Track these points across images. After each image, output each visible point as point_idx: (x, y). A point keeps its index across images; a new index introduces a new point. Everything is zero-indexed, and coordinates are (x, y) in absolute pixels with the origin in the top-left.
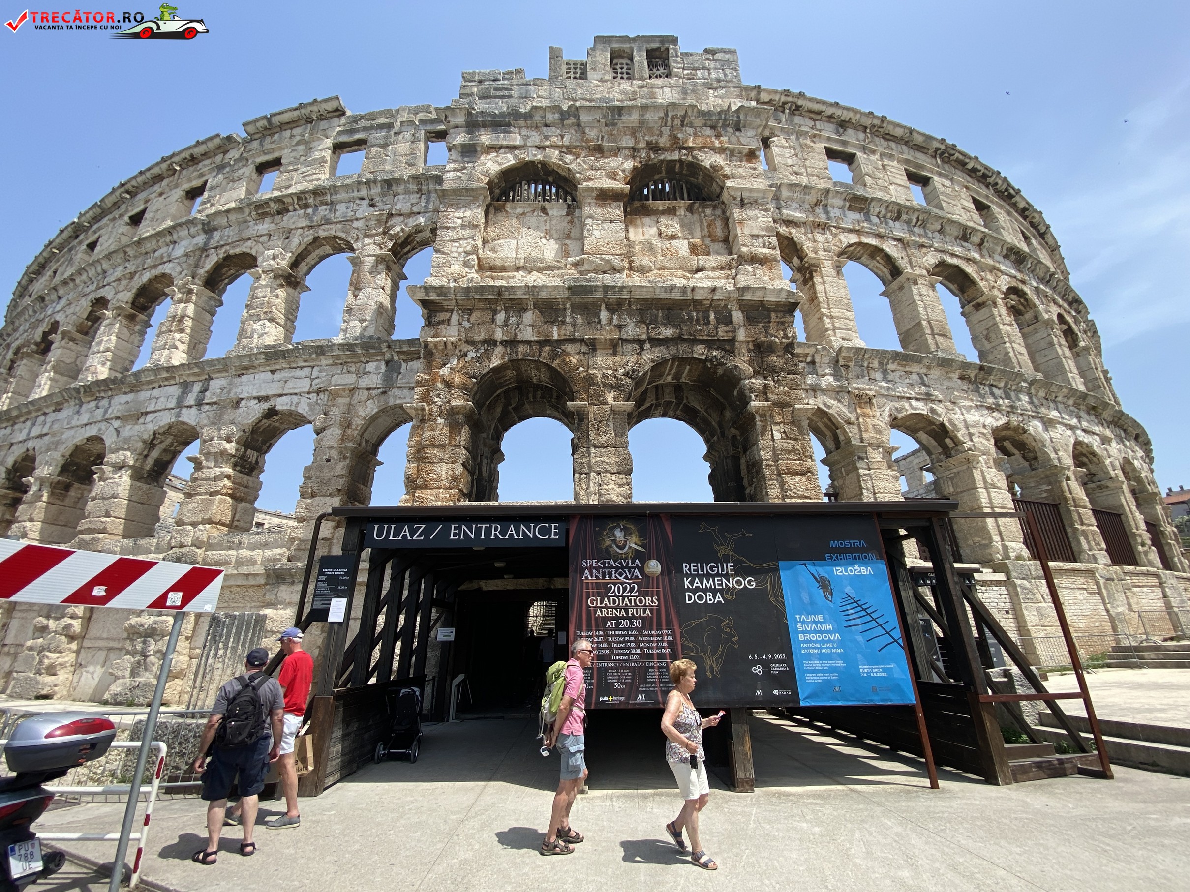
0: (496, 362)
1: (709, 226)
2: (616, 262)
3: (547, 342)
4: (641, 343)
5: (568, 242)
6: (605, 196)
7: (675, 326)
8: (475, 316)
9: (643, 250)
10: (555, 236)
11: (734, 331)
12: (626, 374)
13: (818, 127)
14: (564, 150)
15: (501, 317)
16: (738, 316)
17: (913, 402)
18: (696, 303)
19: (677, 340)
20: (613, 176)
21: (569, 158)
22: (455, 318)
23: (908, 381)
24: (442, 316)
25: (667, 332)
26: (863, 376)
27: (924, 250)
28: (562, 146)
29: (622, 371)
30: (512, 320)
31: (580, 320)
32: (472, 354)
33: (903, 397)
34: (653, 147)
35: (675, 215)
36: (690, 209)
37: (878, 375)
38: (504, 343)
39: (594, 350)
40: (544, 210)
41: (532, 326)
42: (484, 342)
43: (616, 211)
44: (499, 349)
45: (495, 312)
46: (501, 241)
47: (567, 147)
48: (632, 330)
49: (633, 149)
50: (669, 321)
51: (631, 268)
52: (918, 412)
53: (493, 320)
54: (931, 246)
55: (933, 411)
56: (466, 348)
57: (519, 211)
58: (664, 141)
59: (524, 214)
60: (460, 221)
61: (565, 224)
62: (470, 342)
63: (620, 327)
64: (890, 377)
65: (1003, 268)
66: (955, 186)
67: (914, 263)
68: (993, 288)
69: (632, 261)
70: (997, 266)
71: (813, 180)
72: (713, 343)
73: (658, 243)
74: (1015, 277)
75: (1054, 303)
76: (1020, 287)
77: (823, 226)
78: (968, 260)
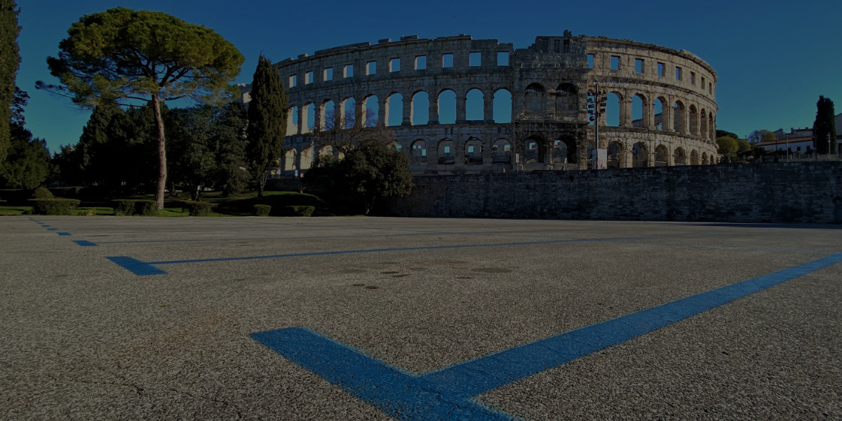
0: (529, 136)
1: (573, 101)
2: (553, 112)
3: (539, 131)
4: (557, 132)
6: (551, 94)
9: (558, 107)
10: (540, 102)
11: (576, 130)
13: (611, 46)
14: (543, 79)
20: (554, 88)
21: (544, 82)
23: (616, 133)
25: (563, 130)
26: (604, 132)
30: (533, 126)
31: (546, 127)
33: (613, 137)
34: (563, 79)
35: (567, 96)
36: (570, 95)
37: (609, 132)
39: (548, 133)
40: (537, 95)
41: (536, 128)
43: (554, 97)
45: (530, 125)
46: (528, 103)
54: (635, 89)
56: (524, 132)
58: (566, 78)
60: (520, 100)
63: (554, 129)
64: (612, 132)
65: (658, 91)
66: (653, 60)
67: (627, 96)
68: (650, 100)
69: (556, 112)
70: (656, 91)
71: (605, 70)
72: (571, 132)
73: (561, 105)
74: (662, 93)
75: (677, 97)
76: (662, 96)
77: (603, 87)
78: (646, 91)
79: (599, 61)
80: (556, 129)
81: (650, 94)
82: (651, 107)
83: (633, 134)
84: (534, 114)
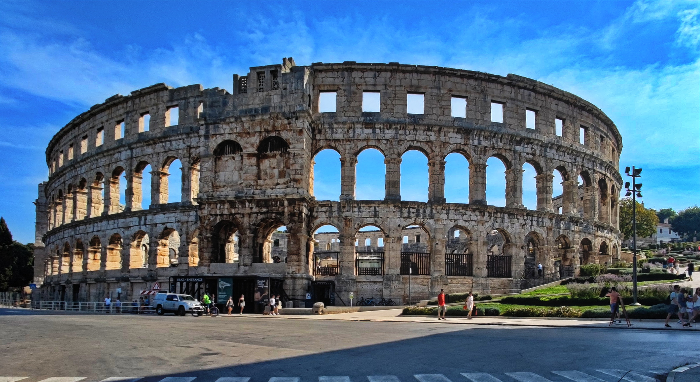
0: (218, 221)
2: (252, 183)
3: (231, 214)
4: (257, 213)
5: (241, 172)
7: (267, 208)
8: (212, 206)
9: (264, 174)
10: (237, 169)
11: (284, 209)
12: (253, 225)
13: (364, 76)
15: (219, 206)
16: (286, 203)
17: (369, 219)
18: (274, 200)
19: (267, 212)
21: (239, 138)
22: (206, 206)
23: (369, 210)
24: (203, 206)
26: (350, 210)
27: (401, 143)
28: (236, 133)
29: (251, 223)
30: (222, 207)
31: (240, 206)
32: (212, 219)
33: (365, 217)
34: (267, 131)
35: (275, 158)
38: (220, 215)
40: (233, 158)
41: (227, 209)
42: (215, 215)
43: (254, 160)
45: (217, 204)
46: (221, 173)
47: (239, 133)
48: (255, 210)
49: (261, 132)
50: (266, 206)
51: (257, 185)
53: (216, 207)
54: (406, 140)
55: (376, 222)
56: (211, 217)
57: (226, 159)
58: (270, 128)
59: (227, 160)
60: (206, 169)
61: (240, 164)
62: (211, 215)
63: (251, 208)
64: (361, 210)
65: (452, 140)
66: (442, 91)
67: (391, 152)
68: (437, 155)
69: (257, 182)
70: (447, 141)
71: (352, 114)
72: (278, 213)
73: (269, 171)
74: (460, 144)
75: (493, 149)
76: (462, 148)
77: (350, 140)
78: (428, 142)
79: (343, 100)
81: (436, 147)
82: (437, 168)
83: (401, 212)
84: (225, 188)
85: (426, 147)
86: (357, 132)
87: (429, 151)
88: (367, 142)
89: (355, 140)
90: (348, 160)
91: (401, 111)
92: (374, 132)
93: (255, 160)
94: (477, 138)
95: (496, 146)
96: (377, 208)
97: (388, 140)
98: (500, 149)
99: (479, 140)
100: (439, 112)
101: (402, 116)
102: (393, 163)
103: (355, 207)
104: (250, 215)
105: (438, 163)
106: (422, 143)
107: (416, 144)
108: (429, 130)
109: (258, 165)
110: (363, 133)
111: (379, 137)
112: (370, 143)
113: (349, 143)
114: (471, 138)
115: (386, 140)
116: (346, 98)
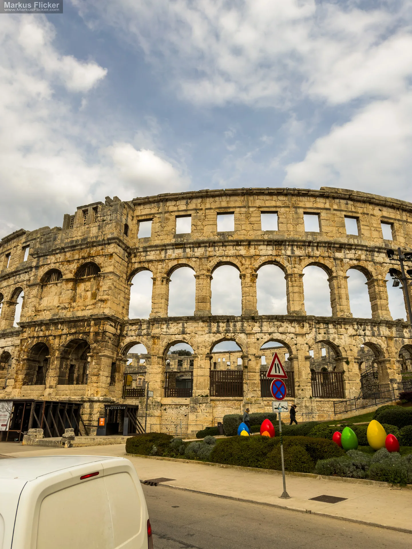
0: (34, 343)
1: (98, 285)
2: (67, 306)
3: (45, 336)
4: (67, 334)
5: (60, 296)
6: (68, 280)
8: (32, 328)
9: (79, 297)
10: (58, 294)
11: (90, 329)
13: (177, 204)
14: (60, 263)
15: (37, 329)
16: (92, 323)
17: (177, 336)
18: (82, 320)
19: (75, 333)
20: (71, 272)
21: (61, 266)
22: (27, 330)
23: (177, 327)
24: (25, 330)
25: (73, 331)
26: (158, 328)
27: (211, 259)
28: (60, 262)
29: (61, 345)
30: (39, 330)
31: (54, 329)
32: (30, 342)
33: (173, 334)
34: (84, 258)
35: (90, 281)
36: (94, 278)
37: (164, 327)
38: (37, 338)
39: (55, 338)
40: (56, 284)
41: (43, 331)
42: (32, 337)
43: (70, 285)
44: (35, 339)
45: (35, 327)
46: (45, 298)
47: (61, 262)
49: (79, 259)
50: (75, 327)
51: (71, 307)
52: (178, 339)
53: (35, 330)
54: (215, 256)
55: (184, 338)
56: (29, 339)
57: (50, 285)
58: (86, 255)
59: (51, 287)
60: (32, 295)
61: (61, 289)
62: (30, 337)
63: (63, 330)
64: (169, 327)
65: (262, 253)
66: (251, 209)
67: (200, 269)
68: (247, 268)
69: (71, 305)
70: (258, 253)
71: (165, 237)
72: (85, 333)
73: (83, 294)
74: (271, 255)
75: (309, 258)
76: (274, 260)
77: (162, 261)
78: (237, 256)
79: (157, 226)
80: (65, 331)
81: (246, 261)
82: (248, 280)
83: (210, 326)
84: (45, 311)
85: (236, 261)
86: (168, 253)
87: (239, 265)
88: (178, 262)
89: (166, 260)
90: (159, 279)
91: (211, 231)
92: (184, 251)
93: (72, 285)
94: (290, 248)
95: (312, 254)
96: (185, 324)
97: (198, 257)
98: (317, 257)
99: (292, 250)
100: (249, 227)
101: (211, 234)
102: (201, 279)
103: (164, 324)
104: (60, 336)
105: (248, 275)
106: (231, 257)
107: (225, 259)
108: (238, 245)
109: (74, 289)
110: (174, 253)
111: (189, 255)
112: (180, 262)
113: (161, 263)
114: (283, 249)
115: (196, 257)
116: (160, 224)
